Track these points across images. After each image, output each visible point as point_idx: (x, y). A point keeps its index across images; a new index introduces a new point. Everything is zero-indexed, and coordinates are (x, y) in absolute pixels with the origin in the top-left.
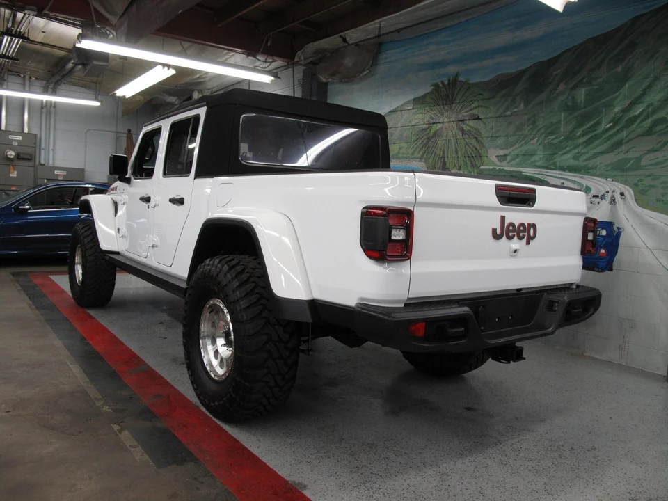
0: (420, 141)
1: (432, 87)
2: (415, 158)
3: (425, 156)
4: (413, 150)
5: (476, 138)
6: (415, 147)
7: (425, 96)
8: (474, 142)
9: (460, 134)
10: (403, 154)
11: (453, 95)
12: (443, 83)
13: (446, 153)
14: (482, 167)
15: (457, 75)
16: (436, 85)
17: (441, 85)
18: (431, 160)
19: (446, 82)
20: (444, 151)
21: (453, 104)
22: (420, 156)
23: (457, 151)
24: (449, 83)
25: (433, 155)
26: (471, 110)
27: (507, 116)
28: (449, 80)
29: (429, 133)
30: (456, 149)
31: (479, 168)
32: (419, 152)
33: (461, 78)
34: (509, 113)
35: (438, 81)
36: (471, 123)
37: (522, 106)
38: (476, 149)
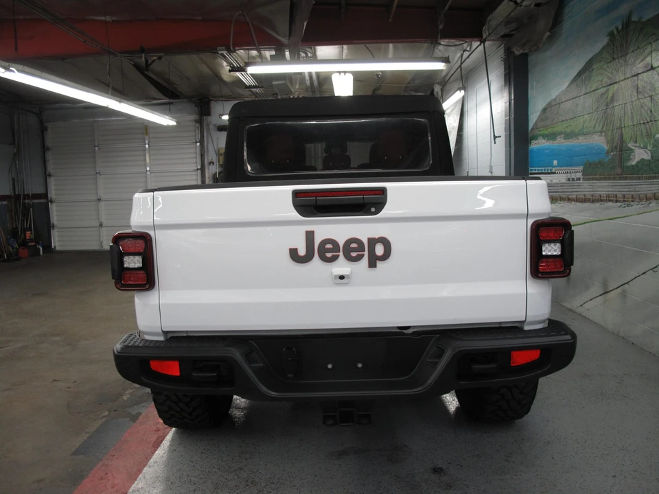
0: (600, 110)
1: (608, 38)
2: (597, 132)
3: (605, 128)
4: (594, 122)
5: (650, 97)
6: (596, 117)
7: (600, 52)
8: (648, 102)
9: (636, 94)
11: (627, 42)
12: (617, 29)
13: (622, 122)
15: (630, 14)
16: (612, 34)
17: (615, 32)
18: (610, 133)
19: (620, 27)
20: (621, 120)
21: (627, 54)
22: (600, 129)
23: (632, 117)
24: (623, 27)
25: (611, 126)
26: (644, 59)
28: (623, 24)
29: (607, 98)
31: (654, 137)
32: (599, 124)
33: (634, 18)
36: (646, 76)
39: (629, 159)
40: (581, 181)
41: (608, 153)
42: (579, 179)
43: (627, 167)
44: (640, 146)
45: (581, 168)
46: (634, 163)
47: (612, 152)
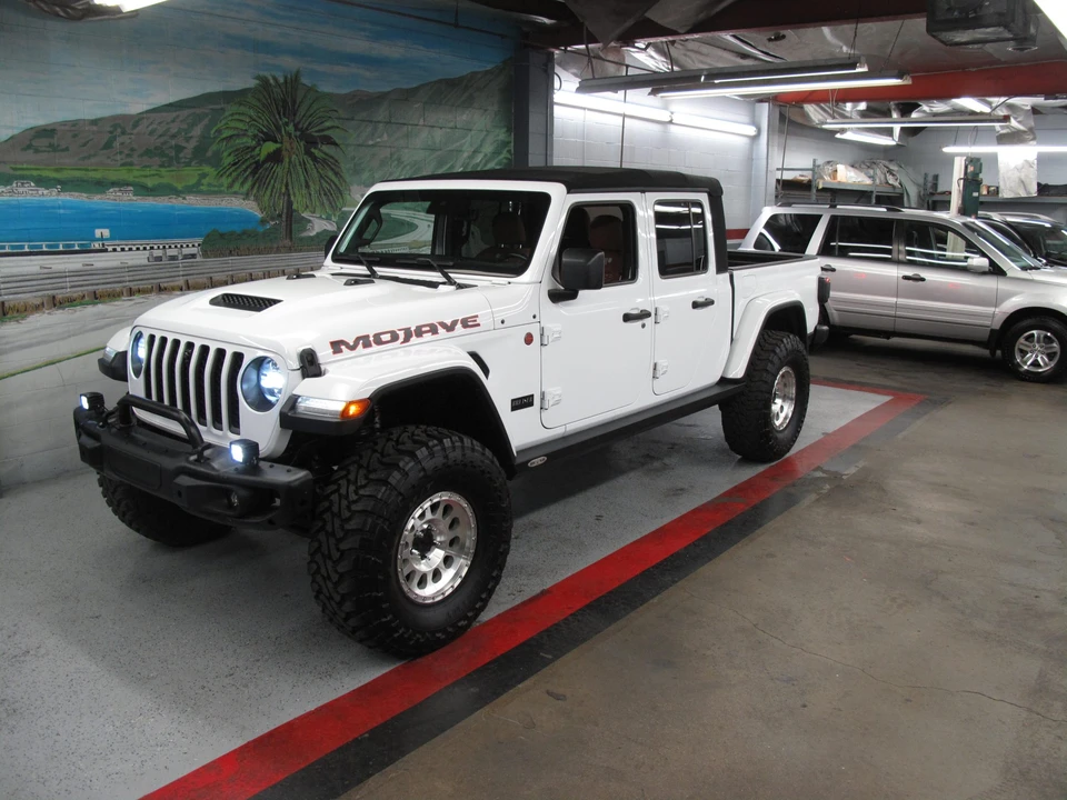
0: (244, 167)
1: (257, 82)
2: (235, 193)
3: (255, 191)
4: (230, 180)
5: (332, 169)
6: (234, 174)
7: (243, 92)
8: (330, 174)
9: (312, 162)
10: (209, 185)
11: (294, 102)
13: (290, 187)
14: (344, 209)
15: (297, 75)
16: (264, 82)
17: (272, 81)
18: (266, 198)
19: (281, 80)
20: (287, 186)
21: (294, 115)
22: (244, 190)
23: (307, 186)
24: (286, 82)
25: (269, 190)
26: (323, 130)
27: (369, 146)
28: (286, 78)
29: (259, 155)
30: (307, 182)
31: (341, 209)
32: (242, 184)
33: (305, 80)
34: (371, 143)
35: (267, 74)
36: (325, 148)
37: (385, 137)
38: (336, 185)
39: (305, 230)
40: (198, 259)
41: (263, 222)
42: (193, 256)
43: (301, 239)
44: (321, 217)
45: (200, 240)
46: (313, 234)
47: (273, 219)
